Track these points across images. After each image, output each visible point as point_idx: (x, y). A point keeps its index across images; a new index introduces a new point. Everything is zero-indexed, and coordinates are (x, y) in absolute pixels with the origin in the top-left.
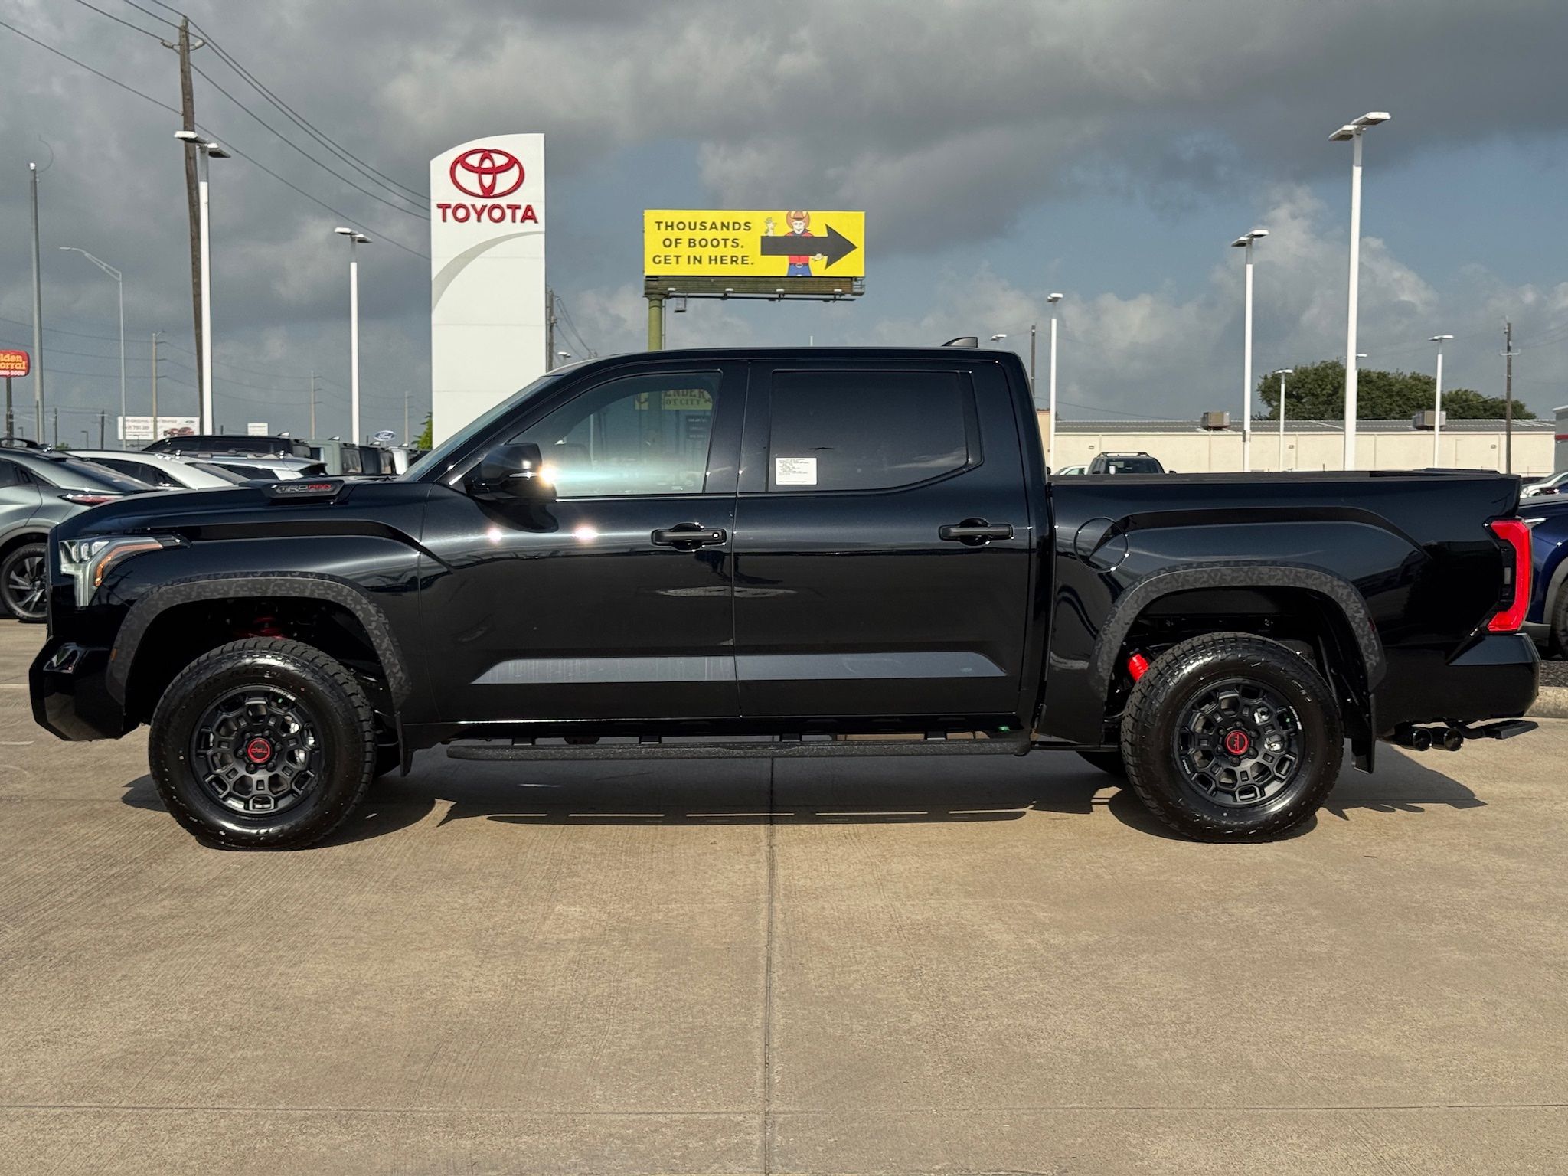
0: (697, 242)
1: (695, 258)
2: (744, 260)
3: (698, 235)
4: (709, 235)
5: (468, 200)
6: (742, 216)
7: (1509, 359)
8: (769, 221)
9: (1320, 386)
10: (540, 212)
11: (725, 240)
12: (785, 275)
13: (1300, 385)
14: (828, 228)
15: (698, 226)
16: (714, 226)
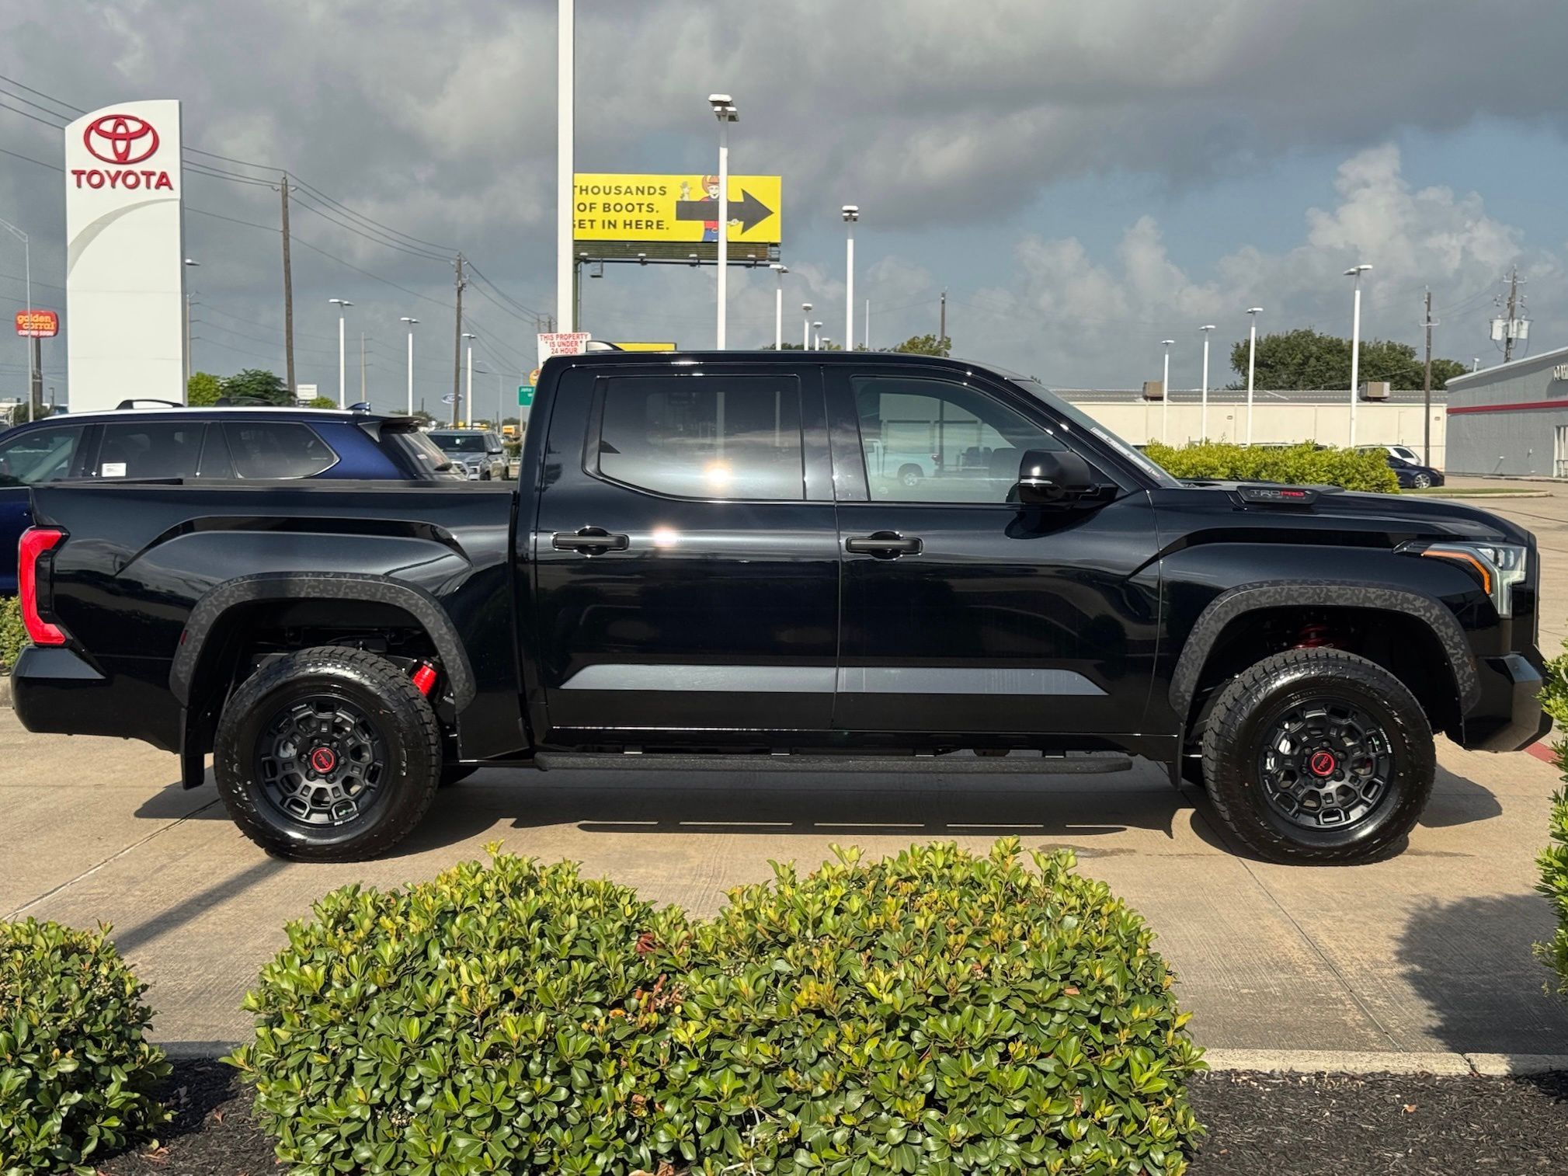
0: (612, 207)
1: (610, 222)
2: (659, 224)
3: (612, 199)
4: (624, 199)
5: (102, 167)
6: (656, 180)
7: (1429, 330)
8: (684, 185)
9: (1290, 355)
10: (175, 178)
11: (640, 205)
12: (700, 240)
13: (1270, 354)
14: (744, 193)
15: (613, 191)
16: (629, 191)
